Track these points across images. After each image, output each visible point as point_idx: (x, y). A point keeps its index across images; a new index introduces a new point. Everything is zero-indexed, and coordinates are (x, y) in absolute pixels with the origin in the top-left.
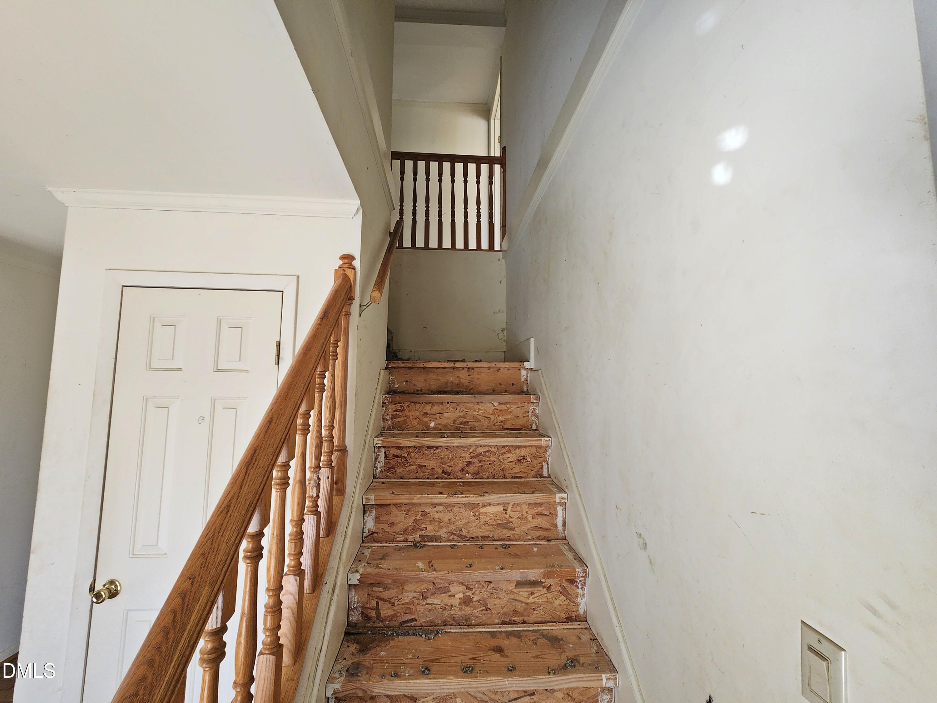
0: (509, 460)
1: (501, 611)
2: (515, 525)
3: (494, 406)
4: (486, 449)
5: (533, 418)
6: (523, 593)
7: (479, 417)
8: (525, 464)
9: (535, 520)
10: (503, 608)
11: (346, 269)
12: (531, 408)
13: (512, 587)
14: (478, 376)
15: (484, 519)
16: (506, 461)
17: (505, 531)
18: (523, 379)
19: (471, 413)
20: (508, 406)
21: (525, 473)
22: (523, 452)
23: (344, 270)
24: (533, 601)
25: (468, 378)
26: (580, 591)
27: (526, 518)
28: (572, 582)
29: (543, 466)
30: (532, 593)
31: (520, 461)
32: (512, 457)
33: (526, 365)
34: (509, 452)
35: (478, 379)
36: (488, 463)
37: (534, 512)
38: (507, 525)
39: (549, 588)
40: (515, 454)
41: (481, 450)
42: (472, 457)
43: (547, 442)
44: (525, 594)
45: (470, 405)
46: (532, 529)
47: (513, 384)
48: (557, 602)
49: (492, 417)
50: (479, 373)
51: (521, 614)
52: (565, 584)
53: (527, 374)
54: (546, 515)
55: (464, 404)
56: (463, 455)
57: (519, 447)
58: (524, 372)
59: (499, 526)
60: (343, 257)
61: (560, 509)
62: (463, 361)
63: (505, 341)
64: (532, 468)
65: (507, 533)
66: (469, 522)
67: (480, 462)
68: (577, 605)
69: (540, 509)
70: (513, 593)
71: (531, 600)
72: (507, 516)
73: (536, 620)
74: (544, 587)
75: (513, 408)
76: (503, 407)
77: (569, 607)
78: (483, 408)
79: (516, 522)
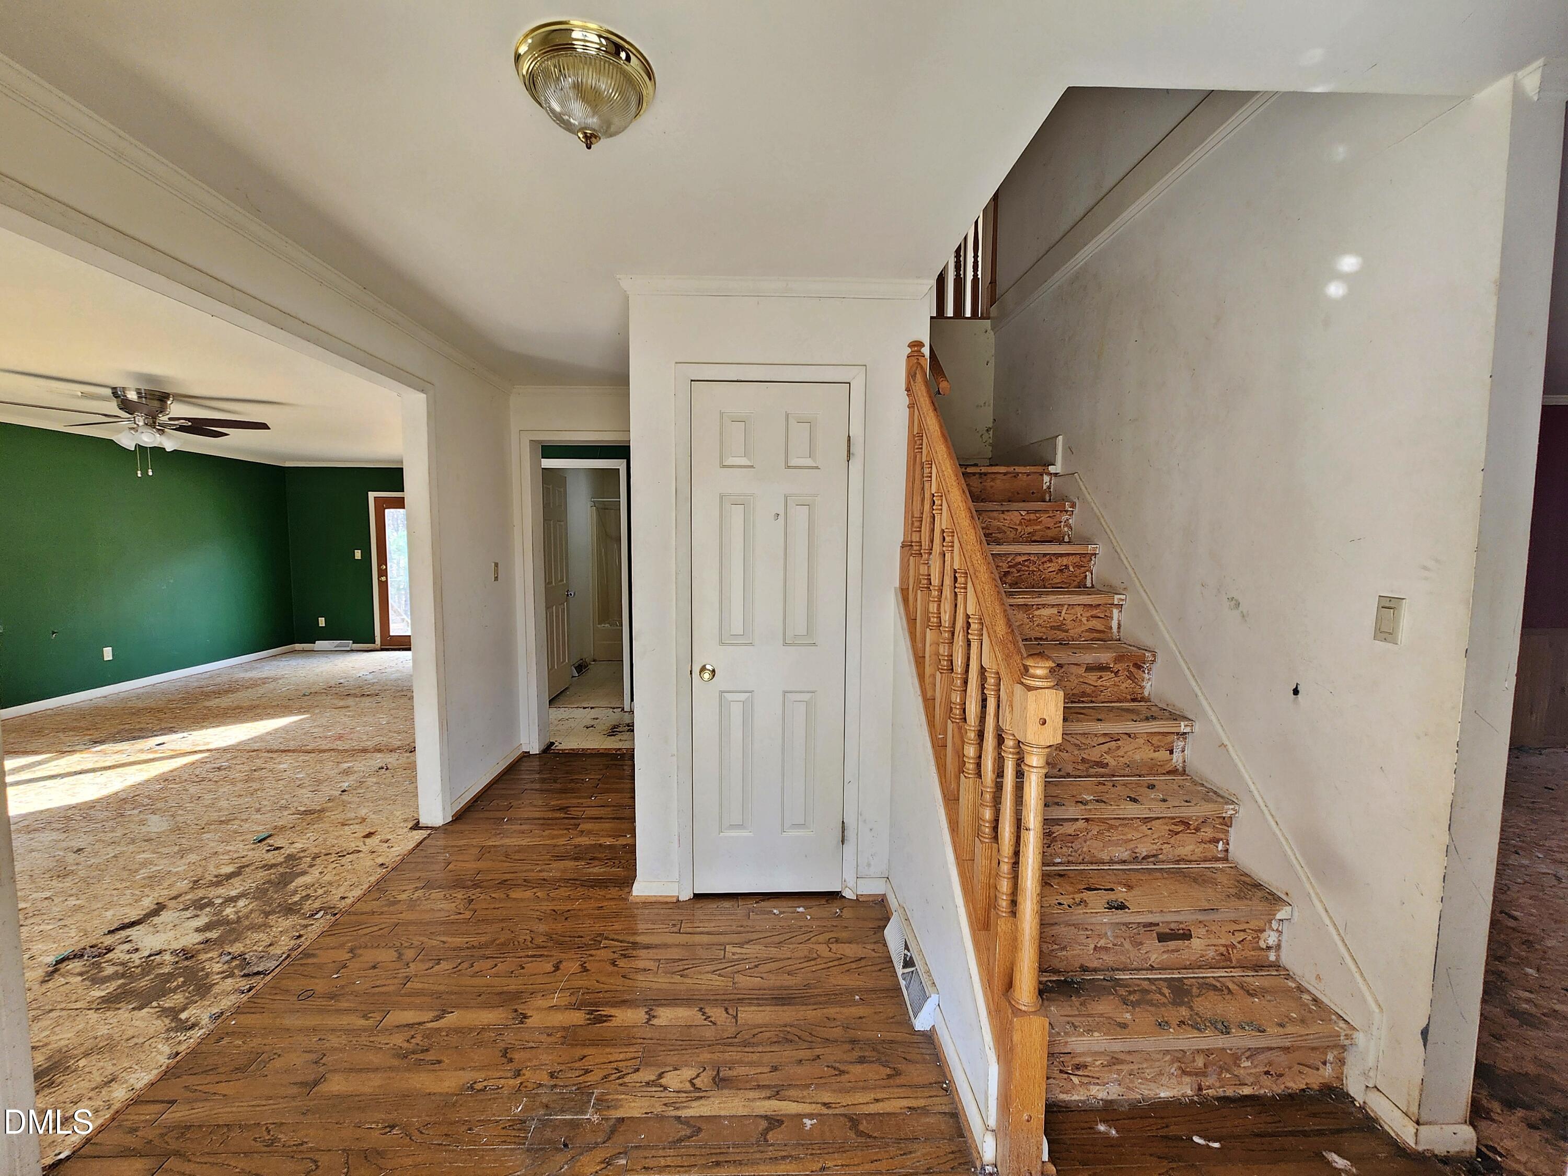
0: (1050, 570)
1: (1071, 692)
2: (1069, 627)
3: (1022, 515)
4: (1025, 558)
5: (1066, 529)
6: (1092, 678)
7: (1003, 528)
8: (1066, 574)
9: (1090, 622)
10: (1072, 690)
11: (919, 358)
12: (1064, 518)
13: (1081, 671)
14: (992, 484)
15: (1038, 621)
16: (1047, 571)
17: (1058, 632)
18: (1045, 487)
19: (996, 523)
20: (1037, 515)
21: (1066, 583)
22: (1065, 561)
23: (918, 359)
24: (1101, 684)
25: (980, 485)
26: (1146, 676)
27: (1081, 620)
28: (1139, 667)
29: (1086, 576)
30: (1101, 677)
31: (1061, 571)
32: (1053, 566)
33: (1052, 469)
34: (1050, 561)
35: (992, 487)
36: (1027, 573)
37: (1089, 615)
38: (1060, 627)
39: (1116, 673)
40: (1057, 563)
41: (1020, 559)
42: (1010, 567)
43: (1094, 549)
44: (1095, 678)
45: (995, 514)
46: (1087, 631)
47: (1033, 493)
48: (1124, 685)
49: (1019, 528)
50: (993, 480)
51: (1089, 695)
52: (1132, 669)
53: (1051, 480)
54: (1099, 617)
55: (987, 513)
56: (1001, 564)
57: (1061, 555)
58: (1046, 478)
59: (1052, 628)
60: (911, 345)
61: (1115, 612)
62: (976, 465)
63: (990, 444)
64: (1075, 579)
65: (1062, 635)
66: (1022, 624)
67: (1019, 571)
68: (1142, 687)
69: (1094, 612)
70: (1082, 676)
71: (1099, 683)
72: (1062, 619)
73: (1103, 700)
74: (1112, 672)
75: (1044, 517)
76: (1032, 516)
77: (1134, 690)
78: (1008, 518)
79: (1069, 624)
